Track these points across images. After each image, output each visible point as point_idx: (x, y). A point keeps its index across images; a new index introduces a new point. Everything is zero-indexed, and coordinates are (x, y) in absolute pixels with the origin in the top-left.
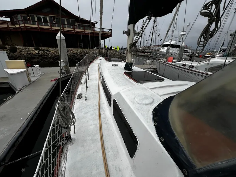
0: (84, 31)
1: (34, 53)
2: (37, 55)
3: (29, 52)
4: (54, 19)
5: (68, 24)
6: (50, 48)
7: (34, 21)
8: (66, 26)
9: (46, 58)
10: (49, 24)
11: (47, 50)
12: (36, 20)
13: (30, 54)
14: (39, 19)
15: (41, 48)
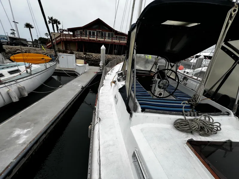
0: (120, 42)
1: (83, 56)
2: (84, 58)
3: (80, 56)
4: (99, 33)
5: (109, 36)
6: (93, 54)
7: (86, 34)
8: (107, 38)
9: (89, 60)
10: (95, 37)
11: (91, 55)
12: (88, 34)
13: (80, 57)
14: (90, 33)
15: (88, 53)
